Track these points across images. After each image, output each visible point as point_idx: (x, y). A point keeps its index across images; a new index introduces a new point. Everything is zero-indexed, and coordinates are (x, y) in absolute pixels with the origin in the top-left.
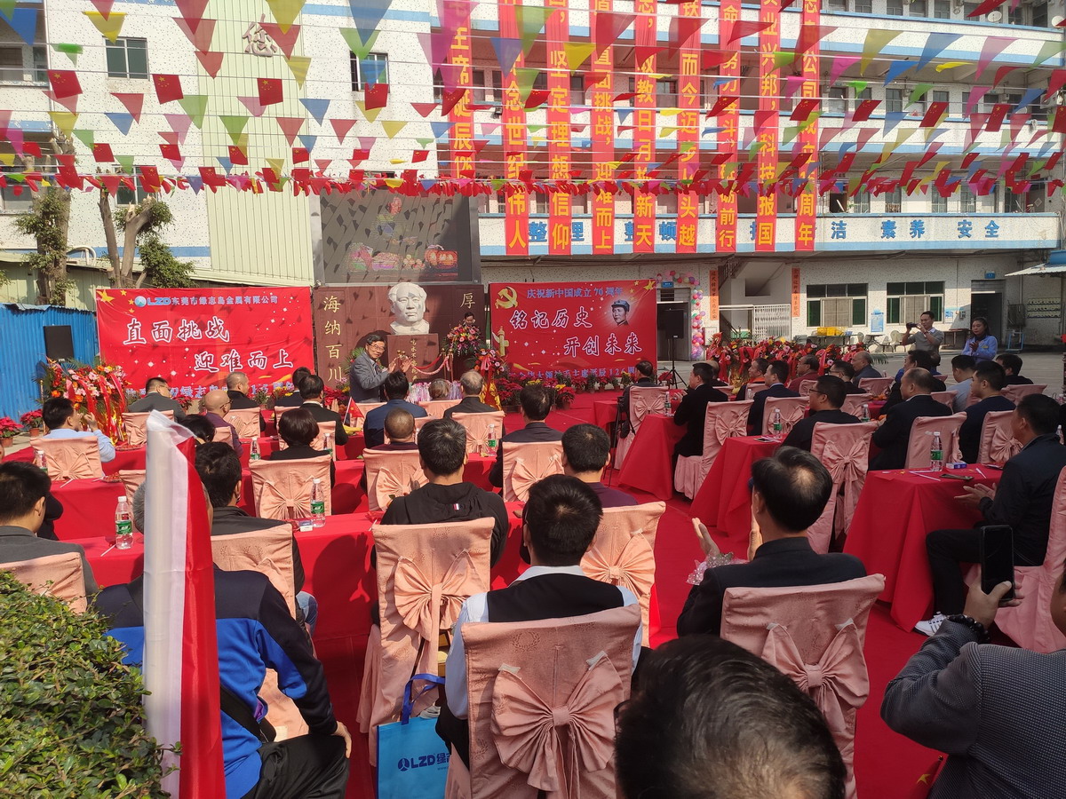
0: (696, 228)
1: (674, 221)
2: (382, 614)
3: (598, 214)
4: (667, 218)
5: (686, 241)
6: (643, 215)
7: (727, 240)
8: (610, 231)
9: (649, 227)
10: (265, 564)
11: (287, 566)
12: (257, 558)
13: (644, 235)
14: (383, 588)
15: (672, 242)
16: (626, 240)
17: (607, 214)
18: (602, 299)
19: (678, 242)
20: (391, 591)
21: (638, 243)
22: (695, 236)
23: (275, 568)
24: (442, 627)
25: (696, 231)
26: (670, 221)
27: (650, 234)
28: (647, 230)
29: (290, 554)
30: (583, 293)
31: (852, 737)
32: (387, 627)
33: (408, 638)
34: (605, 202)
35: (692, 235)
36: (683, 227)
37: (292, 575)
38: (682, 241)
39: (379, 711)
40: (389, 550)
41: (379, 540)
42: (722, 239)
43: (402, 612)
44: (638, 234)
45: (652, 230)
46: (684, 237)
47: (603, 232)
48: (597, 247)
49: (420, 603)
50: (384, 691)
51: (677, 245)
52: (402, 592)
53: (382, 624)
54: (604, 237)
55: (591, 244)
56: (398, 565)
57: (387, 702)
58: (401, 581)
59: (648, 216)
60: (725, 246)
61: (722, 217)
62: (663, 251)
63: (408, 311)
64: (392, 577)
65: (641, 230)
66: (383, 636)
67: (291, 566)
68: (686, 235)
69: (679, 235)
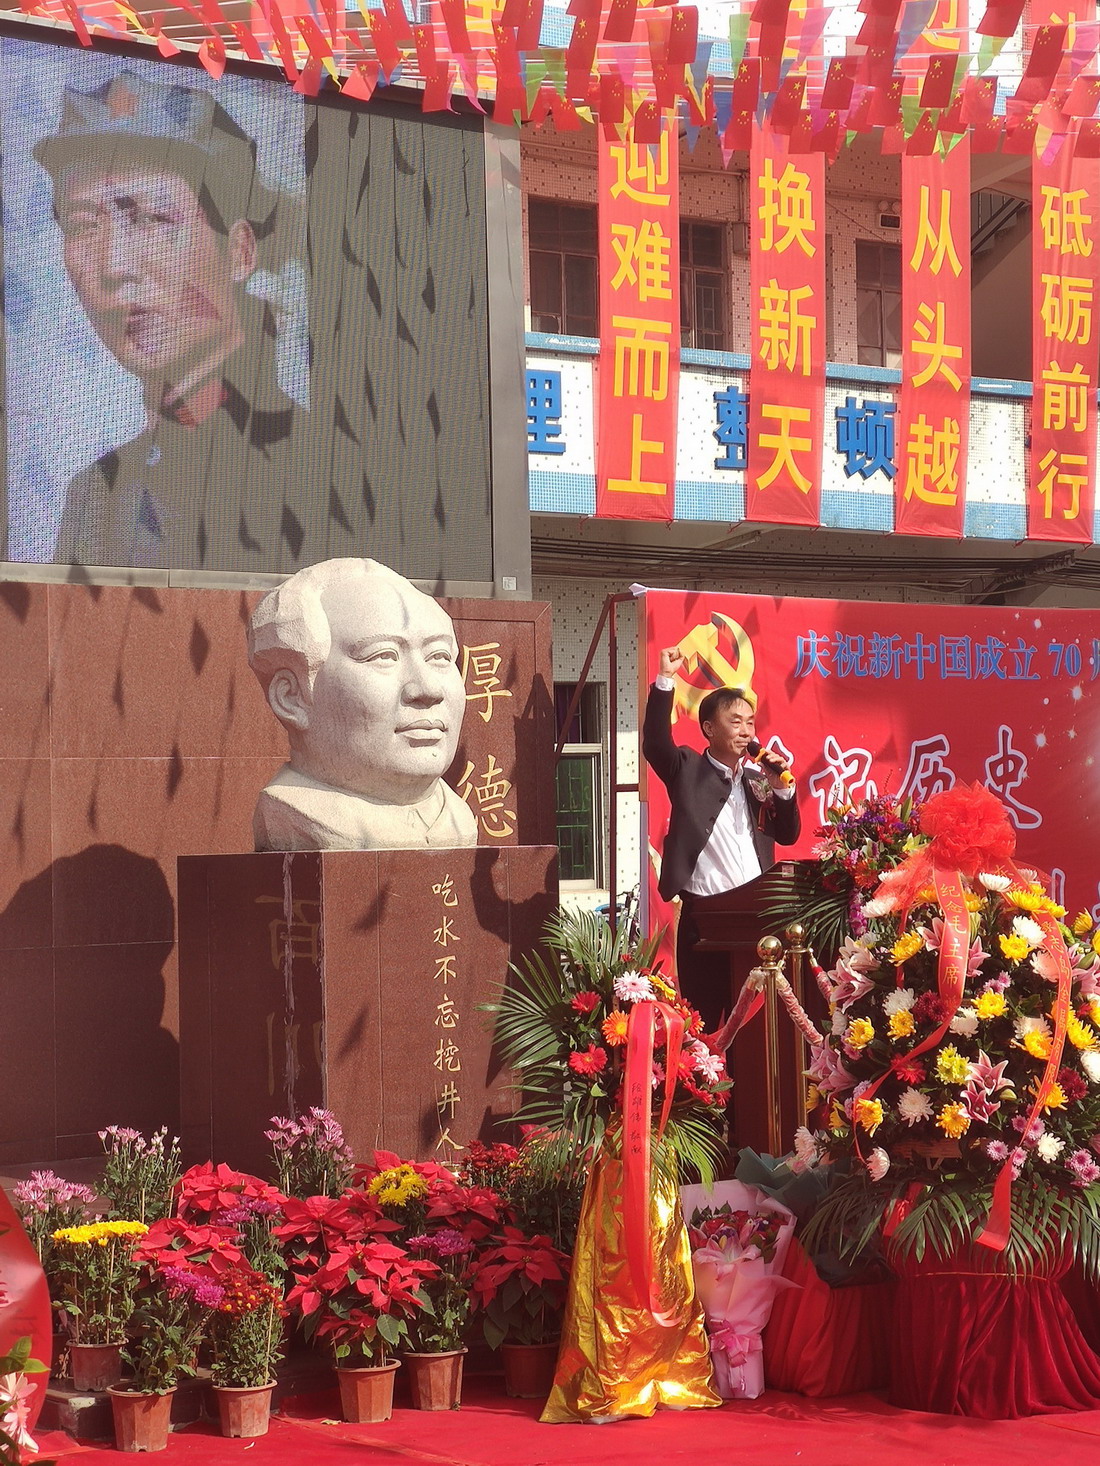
0: (963, 434)
1: (886, 398)
3: (621, 343)
4: (863, 385)
5: (930, 485)
6: (782, 365)
7: (1062, 491)
8: (662, 420)
9: (802, 415)
13: (784, 445)
15: (880, 485)
16: (719, 465)
17: (651, 347)
18: (1077, 693)
19: (900, 487)
21: (764, 481)
22: (959, 469)
25: (961, 449)
26: (871, 396)
27: (804, 445)
28: (798, 430)
30: (1007, 661)
34: (645, 293)
35: (950, 463)
36: (920, 428)
38: (914, 485)
42: (1045, 485)
44: (765, 441)
45: (808, 430)
46: (924, 469)
47: (637, 419)
48: (614, 485)
51: (897, 497)
54: (640, 446)
55: (589, 468)
59: (798, 367)
60: (1057, 512)
61: (1049, 400)
62: (851, 520)
63: (409, 715)
65: (773, 427)
68: (928, 460)
69: (905, 456)
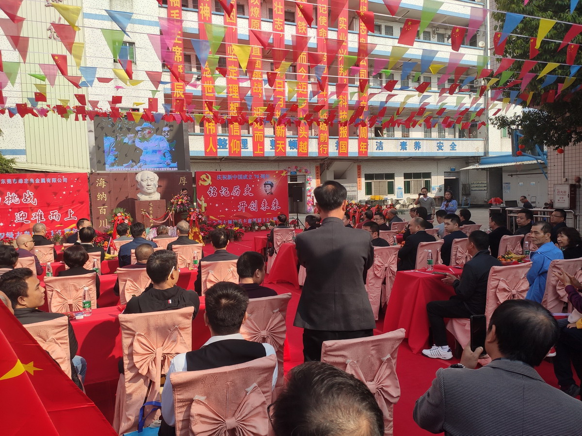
0: (308, 143)
1: (296, 139)
2: (126, 367)
3: (256, 135)
4: (292, 138)
5: (303, 150)
6: (280, 136)
7: (324, 150)
8: (262, 144)
9: (283, 142)
10: (50, 341)
11: (65, 341)
12: (46, 338)
13: (280, 146)
14: (126, 352)
15: (295, 150)
16: (271, 149)
17: (260, 135)
18: (258, 180)
19: (298, 150)
20: (131, 355)
21: (277, 151)
22: (307, 148)
23: (57, 343)
24: (163, 373)
25: (308, 145)
26: (294, 139)
27: (283, 146)
28: (282, 144)
29: (67, 334)
30: (248, 177)
31: (392, 419)
32: (129, 375)
33: (142, 380)
34: (259, 128)
35: (306, 147)
36: (301, 143)
37: (69, 347)
38: (300, 150)
39: (124, 426)
40: (129, 329)
41: (123, 323)
42: (321, 149)
43: (138, 365)
44: (278, 146)
45: (285, 144)
46: (302, 148)
47: (259, 144)
48: (255, 152)
49: (149, 359)
50: (127, 413)
51: (298, 152)
52: (137, 353)
53: (125, 373)
54: (259, 147)
55: (252, 151)
56: (135, 338)
57: (129, 419)
58: (137, 347)
59: (282, 136)
60: (323, 153)
61: (321, 138)
62: (291, 155)
63: (148, 187)
64: (132, 344)
65: (279, 144)
66: (126, 381)
67: (68, 341)
68: (303, 147)
69: (299, 147)
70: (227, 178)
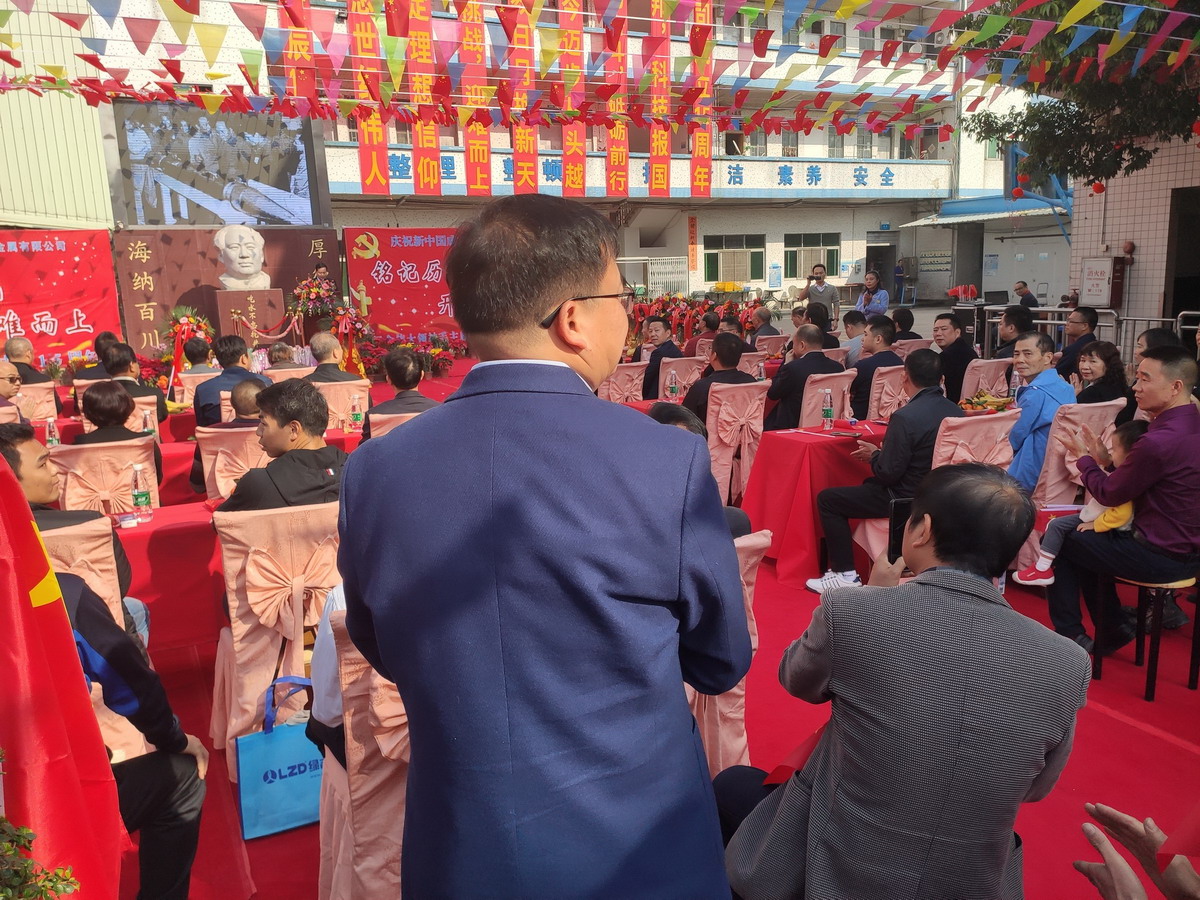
0: (584, 168)
1: (559, 158)
2: (233, 614)
3: (472, 147)
4: (551, 155)
5: (573, 183)
6: (524, 151)
7: (618, 183)
8: (486, 168)
9: (531, 165)
10: (79, 566)
11: (109, 567)
12: (68, 559)
13: (526, 174)
14: (232, 585)
15: (558, 183)
16: (505, 180)
17: (481, 148)
19: (564, 183)
20: (242, 591)
21: (520, 184)
22: (583, 178)
23: (93, 570)
24: (307, 624)
25: (584, 172)
26: (554, 158)
27: (532, 173)
28: (529, 169)
29: (112, 553)
31: (743, 693)
32: (240, 628)
33: (265, 639)
34: (479, 133)
35: (580, 176)
36: (570, 167)
37: (116, 577)
38: (568, 182)
39: (235, 724)
40: (235, 541)
41: (223, 529)
42: (612, 181)
43: (257, 610)
44: (519, 172)
45: (534, 169)
46: (571, 178)
47: (478, 169)
48: (472, 187)
49: (278, 599)
50: (240, 700)
51: (564, 186)
52: (255, 588)
53: (233, 625)
54: (479, 176)
55: (464, 182)
56: (250, 558)
57: (245, 711)
58: (253, 574)
59: (529, 151)
60: (616, 189)
61: (612, 156)
62: (549, 193)
63: (241, 260)
64: (243, 571)
65: (522, 169)
66: (235, 639)
67: (114, 566)
68: (573, 175)
69: (565, 175)
70: (412, 242)
